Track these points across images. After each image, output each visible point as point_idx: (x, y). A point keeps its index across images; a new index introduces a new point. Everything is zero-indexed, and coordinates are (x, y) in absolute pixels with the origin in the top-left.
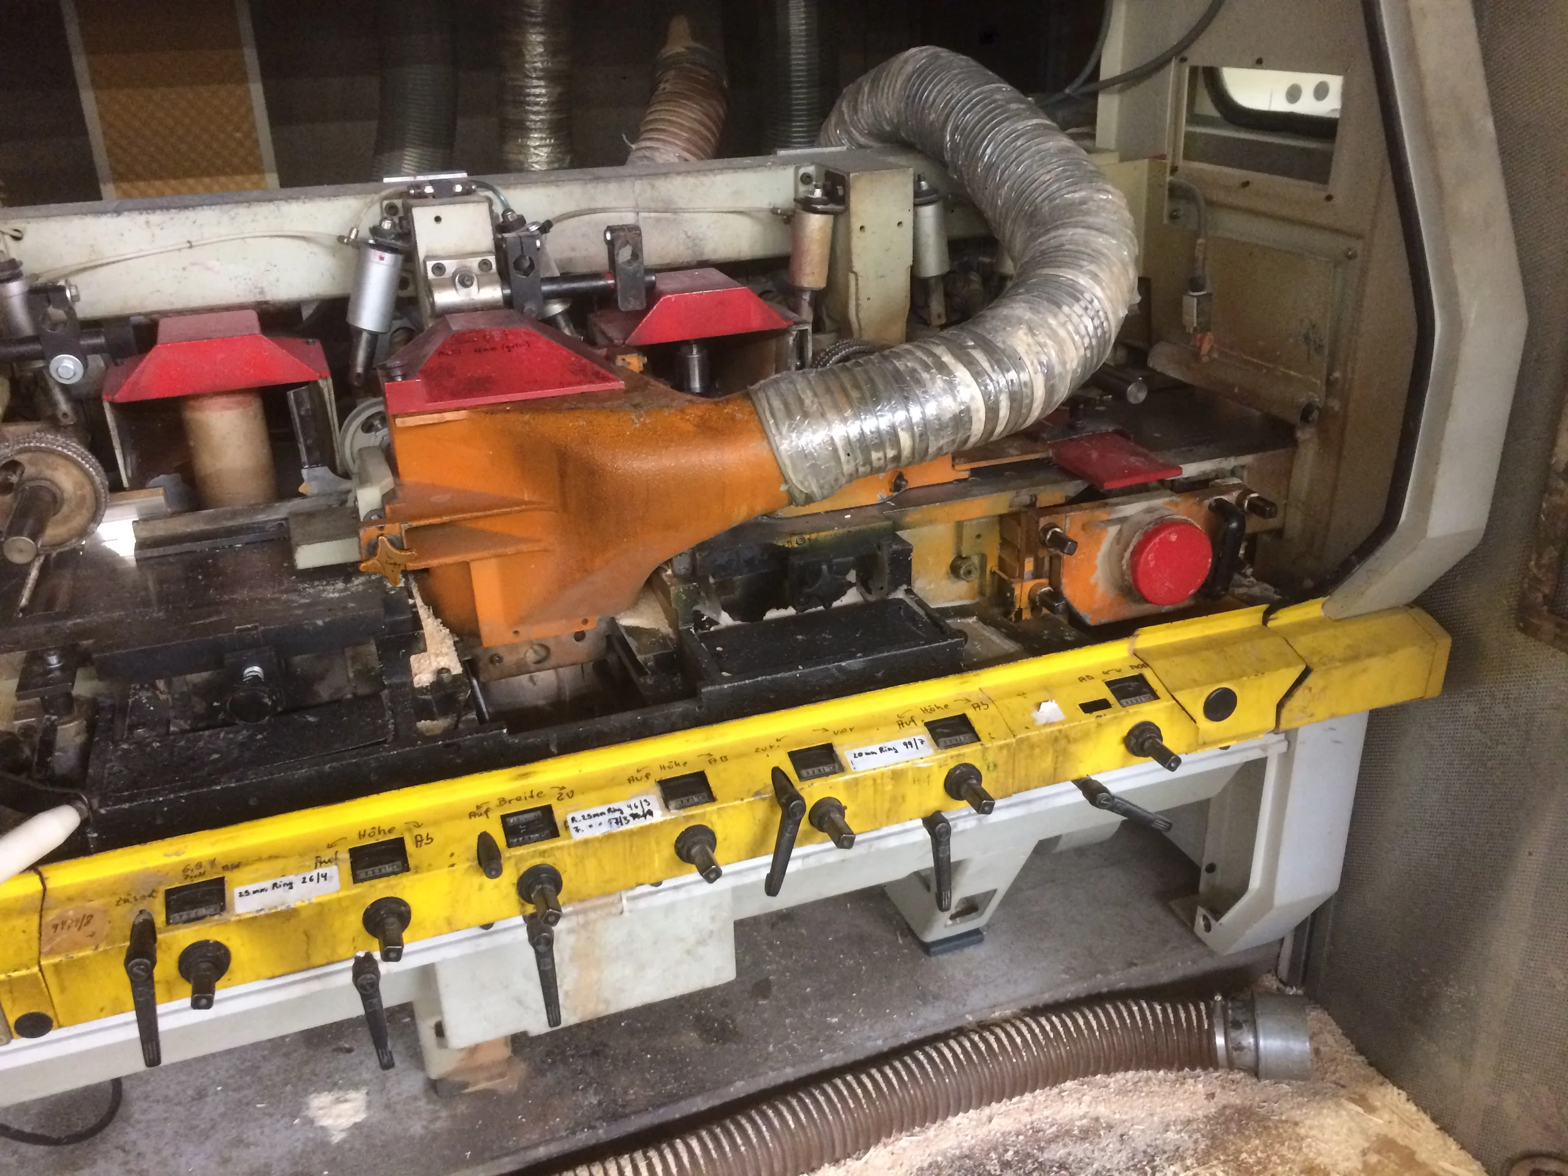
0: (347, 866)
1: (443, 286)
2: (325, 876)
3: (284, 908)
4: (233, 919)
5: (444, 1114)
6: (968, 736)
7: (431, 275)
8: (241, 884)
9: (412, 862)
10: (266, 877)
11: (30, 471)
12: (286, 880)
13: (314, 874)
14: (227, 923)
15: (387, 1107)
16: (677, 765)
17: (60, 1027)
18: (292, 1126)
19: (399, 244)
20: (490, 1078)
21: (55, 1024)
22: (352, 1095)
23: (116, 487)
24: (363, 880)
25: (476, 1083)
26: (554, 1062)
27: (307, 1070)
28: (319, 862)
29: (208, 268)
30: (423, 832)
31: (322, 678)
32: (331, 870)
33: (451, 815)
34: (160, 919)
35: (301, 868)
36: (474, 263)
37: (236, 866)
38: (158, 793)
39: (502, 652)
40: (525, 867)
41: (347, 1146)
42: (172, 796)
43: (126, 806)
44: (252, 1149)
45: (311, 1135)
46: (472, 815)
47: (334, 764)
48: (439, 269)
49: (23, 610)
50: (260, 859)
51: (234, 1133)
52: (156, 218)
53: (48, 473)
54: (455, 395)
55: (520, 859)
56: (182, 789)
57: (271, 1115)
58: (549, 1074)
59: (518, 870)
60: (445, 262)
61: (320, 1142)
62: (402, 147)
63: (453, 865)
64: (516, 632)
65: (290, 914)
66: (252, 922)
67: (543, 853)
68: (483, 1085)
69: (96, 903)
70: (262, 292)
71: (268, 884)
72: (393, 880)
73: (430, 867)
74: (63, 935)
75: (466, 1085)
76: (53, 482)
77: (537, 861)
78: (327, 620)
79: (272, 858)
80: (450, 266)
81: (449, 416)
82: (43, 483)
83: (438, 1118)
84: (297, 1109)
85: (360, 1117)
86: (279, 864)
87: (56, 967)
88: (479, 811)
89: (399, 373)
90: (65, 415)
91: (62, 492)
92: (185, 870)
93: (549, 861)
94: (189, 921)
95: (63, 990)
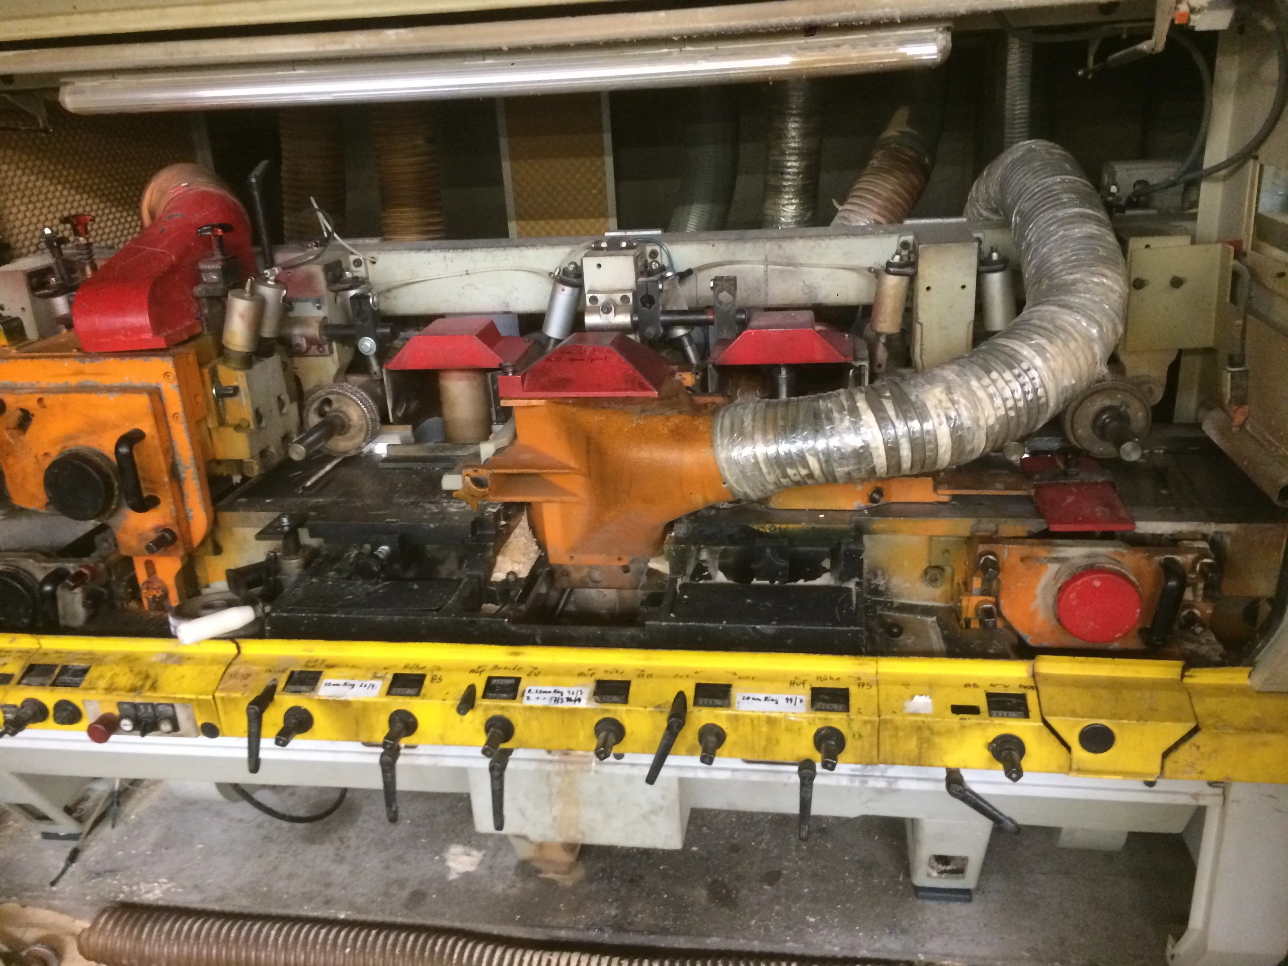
0: (388, 683)
1: (594, 311)
2: (373, 686)
3: (343, 698)
4: (316, 697)
5: (519, 885)
6: (841, 707)
7: (588, 303)
8: (330, 677)
9: (423, 691)
10: (344, 677)
11: (335, 405)
12: (352, 682)
13: (369, 682)
14: (311, 699)
15: (490, 868)
16: (617, 672)
17: (224, 736)
18: (433, 859)
19: (575, 280)
20: (557, 872)
21: (220, 733)
22: (475, 853)
23: (385, 420)
24: (392, 695)
25: (547, 872)
26: (602, 877)
27: (460, 828)
28: (375, 677)
29: (477, 288)
30: (438, 674)
31: (442, 562)
32: (378, 683)
33: (459, 668)
34: (281, 686)
35: (364, 677)
36: (617, 297)
37: (331, 666)
38: (302, 611)
39: (571, 569)
40: (490, 715)
41: (455, 884)
42: (310, 615)
43: (285, 615)
44: (405, 866)
45: (440, 869)
46: (473, 671)
47: (400, 617)
48: (594, 300)
49: (304, 488)
50: (347, 666)
51: (400, 853)
52: (450, 255)
53: (344, 408)
54: (544, 388)
55: (487, 709)
56: (316, 612)
57: (426, 848)
58: (595, 884)
59: (486, 715)
60: (598, 296)
61: (441, 876)
63: (444, 700)
64: (572, 557)
65: (346, 704)
66: (325, 702)
67: (502, 708)
68: (551, 876)
69: (256, 668)
71: (342, 682)
72: (407, 700)
73: (432, 697)
74: (233, 682)
75: (539, 871)
76: (345, 414)
77: (498, 713)
78: (437, 525)
79: (354, 667)
80: (602, 298)
81: (534, 402)
82: (341, 414)
83: (515, 886)
84: (441, 850)
85: (471, 869)
86: (354, 672)
87: (222, 698)
88: (479, 670)
89: (510, 370)
91: (349, 420)
92: (308, 662)
93: (507, 715)
94: (295, 692)
95: (226, 713)
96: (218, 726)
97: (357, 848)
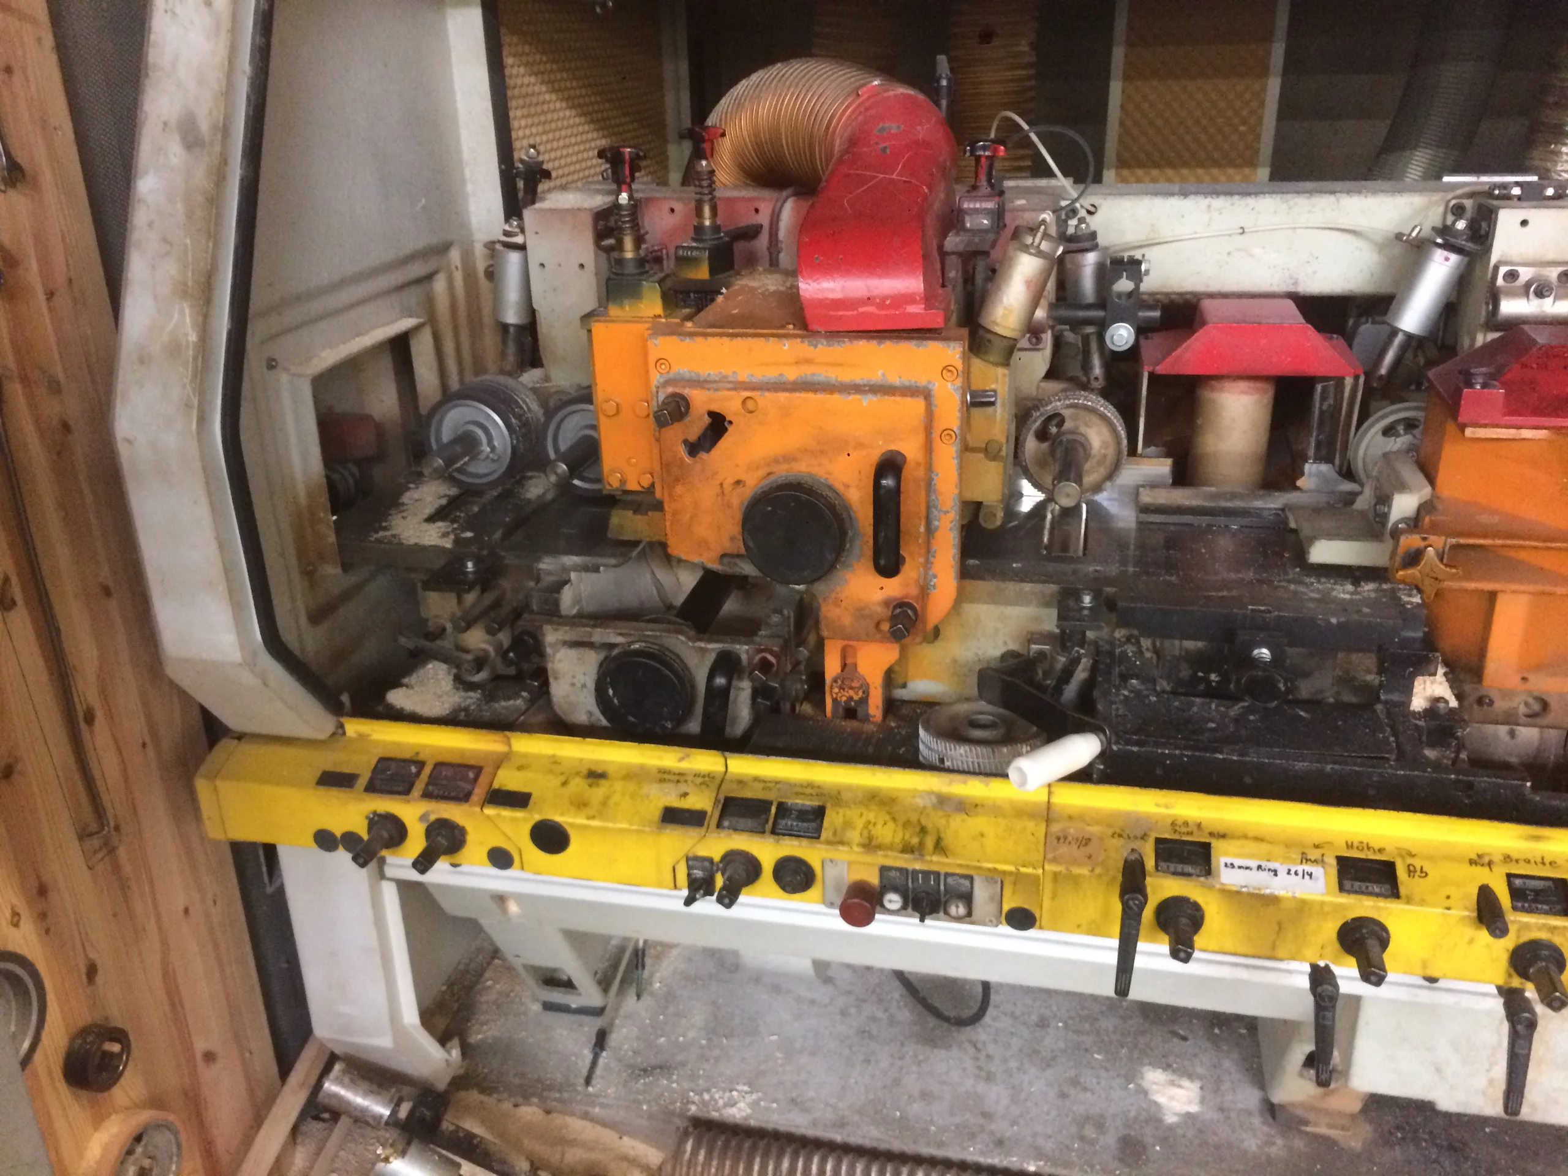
0: (1333, 871)
1: (1512, 294)
2: (1310, 875)
3: (1268, 891)
4: (1218, 886)
5: (1280, 1141)
7: (1500, 282)
8: (1227, 854)
9: (1403, 890)
10: (1251, 856)
11: (1068, 425)
12: (1272, 865)
13: (1300, 869)
14: (1211, 887)
15: (1221, 1109)
17: (1041, 928)
18: (1126, 1088)
19: (1470, 246)
20: (1330, 1126)
21: (1038, 923)
22: (1186, 1083)
24: (1349, 892)
25: (1316, 1125)
26: (1403, 1138)
27: (1142, 1040)
28: (1305, 859)
29: (1251, 256)
30: (1417, 863)
31: (1306, 675)
32: (1317, 871)
33: (1447, 856)
34: (1150, 863)
35: (1286, 859)
36: (1553, 273)
37: (1223, 836)
38: (1164, 745)
39: (1494, 695)
40: (1526, 937)
41: (1180, 1132)
42: (1177, 752)
43: (1135, 749)
44: (1088, 1095)
45: (1144, 1106)
46: (1472, 862)
47: (1336, 767)
48: (1512, 276)
49: (1046, 548)
50: (1246, 837)
51: (1072, 1073)
52: (1219, 202)
53: (1083, 429)
54: (1538, 412)
55: (1526, 927)
56: (1186, 748)
57: (1107, 1070)
58: (1397, 1148)
59: (1518, 937)
60: (1521, 270)
61: (1153, 1116)
62: (1415, 148)
63: (1448, 909)
64: (1524, 679)
65: (1272, 900)
66: (1233, 896)
67: (1553, 929)
68: (1323, 1130)
69: (1095, 830)
70: (1296, 283)
71: (1253, 864)
72: (1382, 903)
73: (1423, 902)
74: (1064, 849)
75: (1306, 1123)
76: (1087, 439)
77: (1543, 935)
78: (1342, 619)
79: (1258, 839)
80: (1525, 274)
81: (1527, 433)
82: (1078, 438)
83: (1274, 1144)
84: (1131, 1076)
85: (1194, 1108)
86: (1264, 848)
87: (1056, 876)
88: (1478, 860)
89: (1480, 380)
90: (1096, 379)
91: (1091, 448)
92: (1173, 824)
93: (1557, 940)
94: (1175, 874)
95: (1054, 897)
96: (1037, 916)
97: (1005, 1061)
